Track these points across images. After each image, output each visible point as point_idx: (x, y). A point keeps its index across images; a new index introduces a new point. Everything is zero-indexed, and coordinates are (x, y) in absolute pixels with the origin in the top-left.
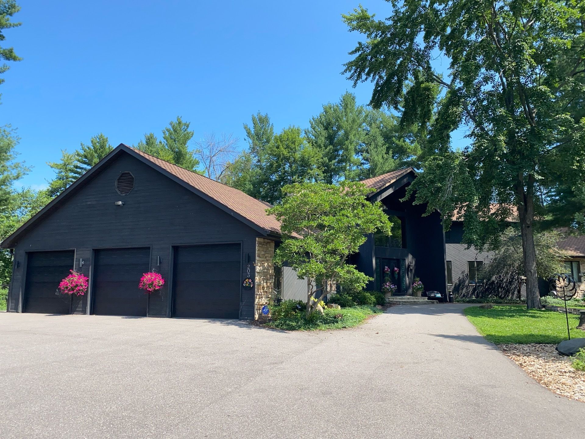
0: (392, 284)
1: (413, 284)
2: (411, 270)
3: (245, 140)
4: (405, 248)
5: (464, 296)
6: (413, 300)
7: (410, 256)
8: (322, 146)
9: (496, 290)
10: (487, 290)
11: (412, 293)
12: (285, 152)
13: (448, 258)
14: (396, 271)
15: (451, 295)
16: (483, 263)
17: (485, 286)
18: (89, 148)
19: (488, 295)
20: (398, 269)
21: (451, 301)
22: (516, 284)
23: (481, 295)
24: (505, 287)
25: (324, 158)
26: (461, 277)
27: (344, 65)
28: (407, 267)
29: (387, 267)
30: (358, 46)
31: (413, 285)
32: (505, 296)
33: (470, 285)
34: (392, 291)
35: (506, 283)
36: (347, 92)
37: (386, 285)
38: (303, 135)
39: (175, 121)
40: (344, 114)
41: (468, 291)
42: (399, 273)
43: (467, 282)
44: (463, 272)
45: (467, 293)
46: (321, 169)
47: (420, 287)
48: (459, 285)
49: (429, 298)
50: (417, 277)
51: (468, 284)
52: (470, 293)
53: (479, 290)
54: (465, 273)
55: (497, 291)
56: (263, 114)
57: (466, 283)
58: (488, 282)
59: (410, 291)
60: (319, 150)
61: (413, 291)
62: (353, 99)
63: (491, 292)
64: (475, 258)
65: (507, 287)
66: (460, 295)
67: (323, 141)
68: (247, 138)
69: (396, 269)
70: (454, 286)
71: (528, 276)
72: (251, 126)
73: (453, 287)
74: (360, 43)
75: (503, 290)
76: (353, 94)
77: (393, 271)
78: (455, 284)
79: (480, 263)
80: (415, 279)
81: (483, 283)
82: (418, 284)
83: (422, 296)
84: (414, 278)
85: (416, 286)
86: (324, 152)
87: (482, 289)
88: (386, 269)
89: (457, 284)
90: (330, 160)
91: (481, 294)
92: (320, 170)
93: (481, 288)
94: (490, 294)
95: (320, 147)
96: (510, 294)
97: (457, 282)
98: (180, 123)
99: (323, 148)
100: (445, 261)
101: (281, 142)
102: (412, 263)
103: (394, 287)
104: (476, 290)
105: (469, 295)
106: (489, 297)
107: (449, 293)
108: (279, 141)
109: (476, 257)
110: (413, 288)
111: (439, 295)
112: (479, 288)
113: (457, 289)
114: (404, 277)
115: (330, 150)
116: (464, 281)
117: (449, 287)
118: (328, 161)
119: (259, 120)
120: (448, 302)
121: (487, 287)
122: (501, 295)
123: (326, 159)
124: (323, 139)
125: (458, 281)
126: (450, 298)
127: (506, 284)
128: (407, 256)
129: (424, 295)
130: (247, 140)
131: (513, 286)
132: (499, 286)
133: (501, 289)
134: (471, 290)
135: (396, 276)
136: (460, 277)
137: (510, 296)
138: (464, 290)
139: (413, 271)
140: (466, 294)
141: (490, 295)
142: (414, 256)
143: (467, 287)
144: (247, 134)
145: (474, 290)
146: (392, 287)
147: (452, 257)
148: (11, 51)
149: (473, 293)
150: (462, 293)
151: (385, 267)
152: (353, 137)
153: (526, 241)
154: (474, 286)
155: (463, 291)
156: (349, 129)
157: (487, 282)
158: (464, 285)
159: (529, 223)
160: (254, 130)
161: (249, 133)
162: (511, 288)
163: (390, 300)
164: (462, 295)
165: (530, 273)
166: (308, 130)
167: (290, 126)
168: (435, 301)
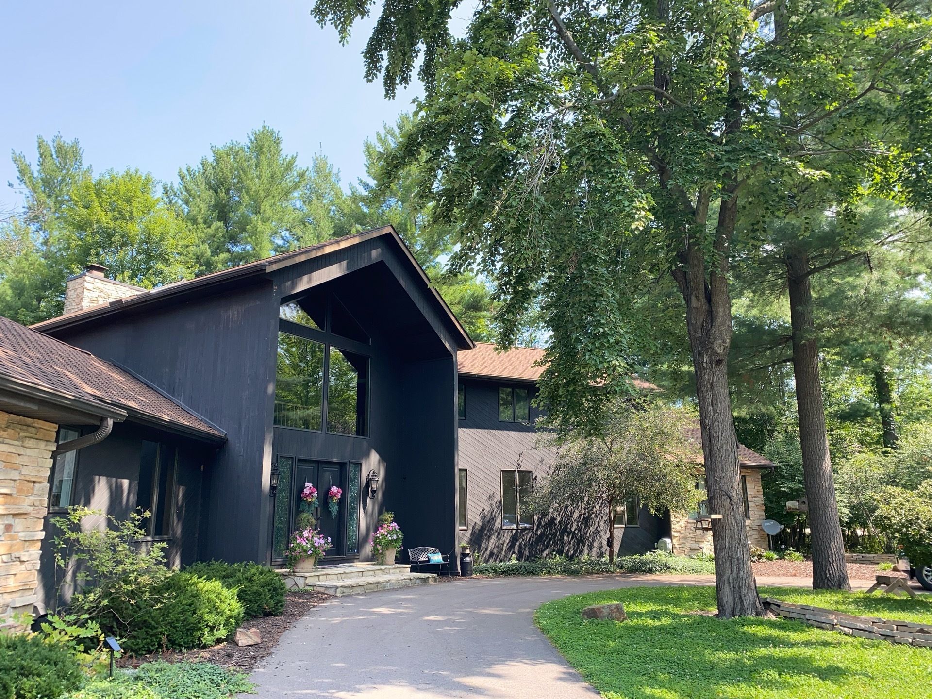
0: (319, 533)
1: (376, 530)
2: (374, 492)
3: (10, 185)
4: (363, 436)
5: (491, 554)
6: (375, 575)
7: (374, 457)
8: (200, 220)
9: (558, 540)
10: (540, 539)
11: (373, 555)
12: (106, 219)
13: (461, 462)
14: (335, 495)
15: (468, 555)
16: (534, 477)
17: (537, 530)
19: (543, 551)
20: (340, 490)
21: (466, 571)
22: (597, 525)
23: (527, 553)
24: (576, 532)
25: (201, 247)
26: (487, 509)
28: (364, 483)
29: (311, 485)
31: (375, 532)
32: (575, 552)
33: (504, 527)
34: (317, 555)
35: (578, 522)
36: (264, 127)
37: (301, 536)
38: (159, 193)
40: (254, 161)
41: (501, 542)
42: (341, 502)
43: (499, 521)
44: (490, 497)
45: (498, 547)
46: (192, 267)
47: (395, 537)
48: (483, 528)
49: (417, 567)
50: (388, 511)
51: (502, 527)
52: (504, 549)
53: (523, 540)
54: (495, 500)
55: (560, 540)
56: (68, 140)
57: (496, 524)
58: (541, 518)
59: (368, 549)
60: (191, 227)
61: (375, 549)
62: (277, 142)
63: (548, 543)
64: (516, 465)
65: (580, 531)
66: (483, 554)
67: (203, 211)
68: (16, 182)
69: (334, 489)
70: (470, 532)
71: (723, 510)
73: (468, 534)
75: (572, 539)
76: (277, 132)
77: (325, 498)
78: (474, 527)
79: (526, 476)
80: (381, 517)
81: (533, 524)
82: (391, 529)
83: (398, 560)
84: (380, 513)
85: (382, 535)
86: (203, 235)
87: (530, 539)
88: (307, 491)
89: (477, 527)
90: (215, 253)
91: (527, 548)
92: (188, 268)
93: (527, 534)
94: (545, 549)
95: (194, 221)
96: (586, 547)
97: (478, 522)
99: (202, 225)
100: (456, 471)
101: (98, 194)
102: (379, 473)
103: (322, 541)
104: (517, 541)
105: (503, 553)
106: (544, 555)
107: (461, 550)
108: (92, 193)
109: (520, 462)
110: (376, 542)
111: (437, 558)
112: (524, 535)
113: (478, 538)
114: (354, 509)
115: (217, 229)
116: (493, 519)
117: (462, 536)
118: (209, 253)
119: (56, 152)
120: (457, 574)
121: (539, 532)
122: (568, 550)
123: (207, 250)
124: (203, 206)
125: (479, 518)
126: (463, 563)
127: (578, 525)
128: (367, 455)
129: (402, 559)
130: (16, 185)
131: (591, 528)
132: (565, 531)
133: (568, 536)
134: (507, 541)
135: (334, 509)
136: (483, 510)
137: (586, 552)
138: (492, 541)
139: (380, 495)
140: (495, 551)
141: (546, 552)
142: (383, 457)
143: (499, 534)
144: (18, 174)
145: (514, 540)
146: (319, 541)
147: (469, 459)
149: (511, 547)
150: (486, 549)
151: (306, 485)
152: (268, 207)
153: (712, 404)
154: (513, 529)
155: (490, 544)
156: (262, 194)
157: (540, 520)
158: (492, 529)
159: (720, 351)
160: (38, 168)
161: (23, 172)
162: (588, 535)
163: (310, 581)
164: (488, 552)
165: (728, 500)
166: (172, 188)
167: (129, 169)
168: (430, 575)
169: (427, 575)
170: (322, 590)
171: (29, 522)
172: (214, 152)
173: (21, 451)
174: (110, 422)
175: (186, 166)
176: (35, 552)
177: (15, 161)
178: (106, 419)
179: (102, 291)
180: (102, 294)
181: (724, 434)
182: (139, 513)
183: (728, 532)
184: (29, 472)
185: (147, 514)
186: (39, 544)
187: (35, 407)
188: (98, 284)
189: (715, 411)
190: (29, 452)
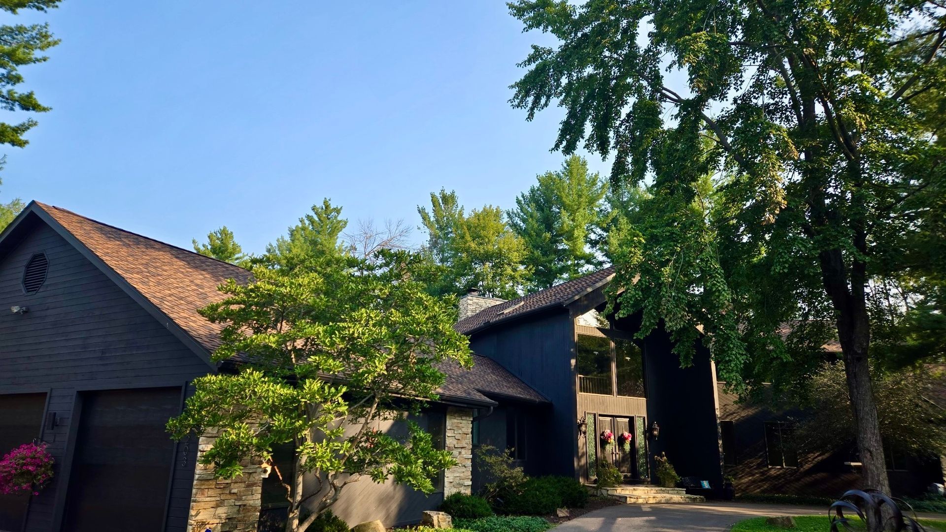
2: (656, 437)
3: (419, 228)
4: (645, 397)
8: (533, 234)
14: (627, 438)
18: (204, 246)
20: (631, 435)
25: (535, 253)
27: (512, 87)
28: (647, 431)
30: (532, 51)
38: (505, 219)
39: (320, 204)
42: (632, 443)
49: (689, 491)
56: (448, 192)
67: (535, 227)
68: (421, 226)
69: (627, 434)
71: (865, 460)
72: (429, 209)
74: (535, 47)
92: (528, 270)
98: (327, 207)
100: (718, 423)
101: (468, 228)
108: (465, 227)
119: (442, 200)
123: (539, 254)
124: (534, 223)
129: (680, 485)
130: (422, 228)
135: (628, 448)
144: (422, 220)
148: (30, 96)
153: (856, 388)
156: (575, 207)
159: (859, 351)
160: (433, 214)
161: (425, 217)
163: (610, 493)
165: (869, 454)
166: (513, 213)
167: (485, 207)
168: (698, 497)
169: (695, 496)
170: (618, 498)
171: (466, 451)
172: (538, 179)
173: (461, 421)
174: (492, 408)
175: (521, 194)
176: (469, 463)
177: (419, 212)
178: (490, 407)
179: (477, 304)
180: (477, 306)
181: (865, 408)
182: (509, 449)
183: (870, 475)
184: (464, 430)
185: (513, 449)
186: (470, 460)
187: (466, 406)
188: (475, 300)
189: (858, 393)
190: (464, 422)
